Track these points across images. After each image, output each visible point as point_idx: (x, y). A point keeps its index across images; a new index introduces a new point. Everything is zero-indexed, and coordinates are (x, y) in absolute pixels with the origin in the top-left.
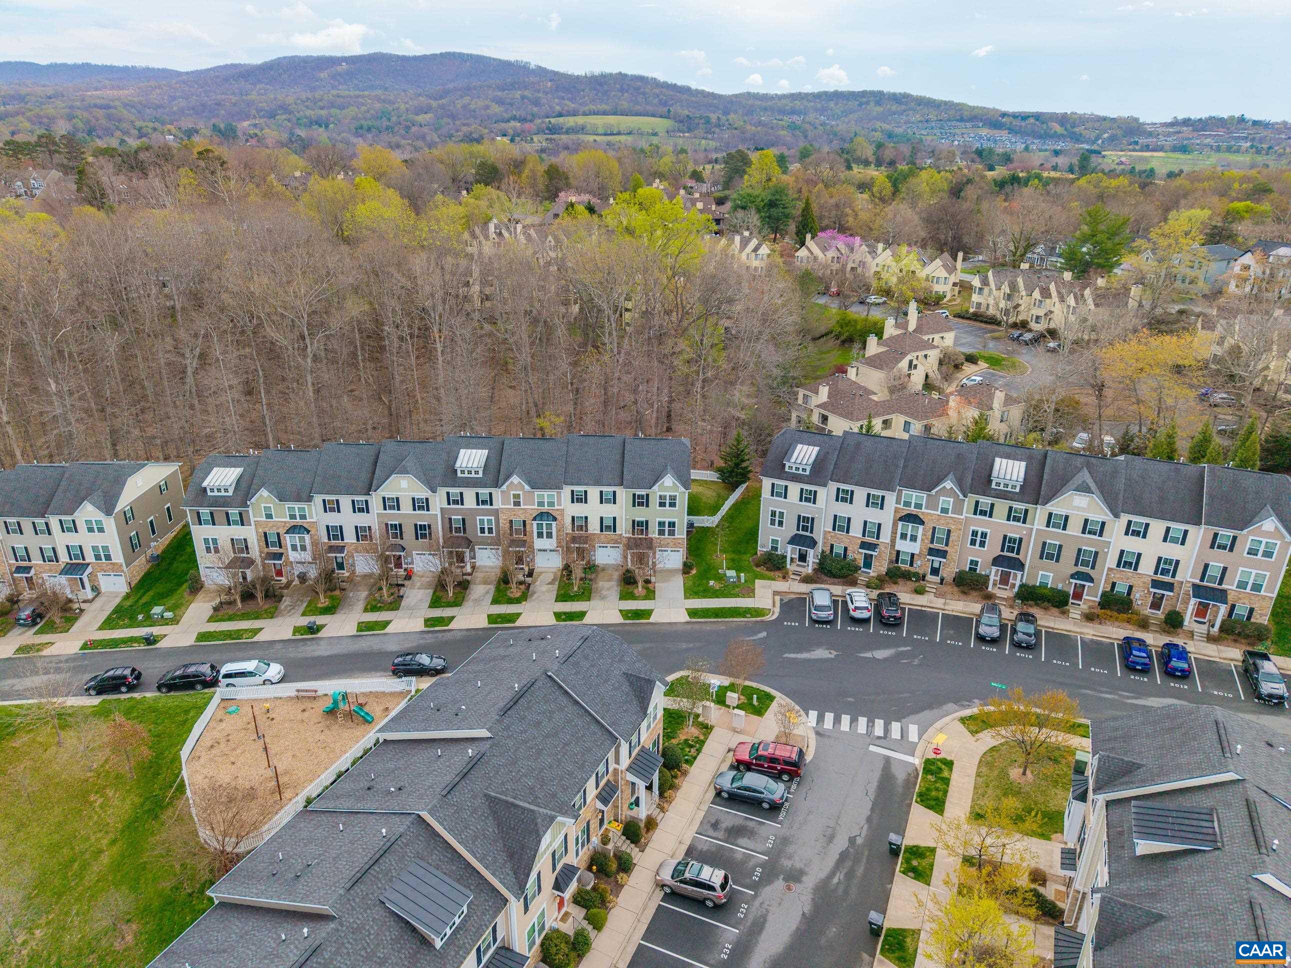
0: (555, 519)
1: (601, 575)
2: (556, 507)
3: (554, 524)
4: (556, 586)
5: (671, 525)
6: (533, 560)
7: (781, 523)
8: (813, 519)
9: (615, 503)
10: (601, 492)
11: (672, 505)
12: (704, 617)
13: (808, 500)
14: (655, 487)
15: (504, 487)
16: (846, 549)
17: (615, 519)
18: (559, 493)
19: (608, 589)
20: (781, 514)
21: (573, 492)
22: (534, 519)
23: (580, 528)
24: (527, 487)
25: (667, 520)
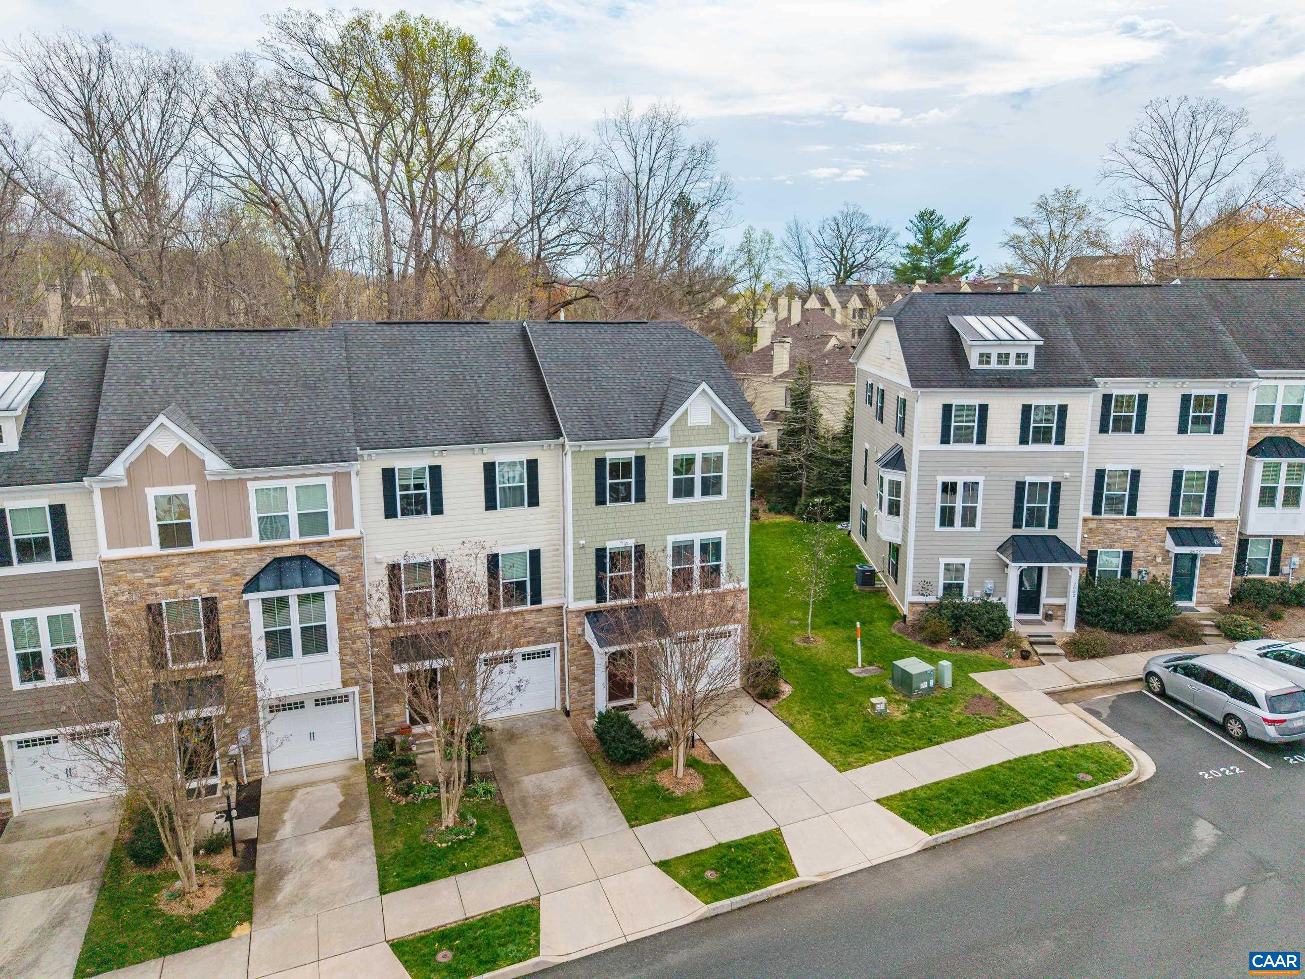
0: (331, 577)
1: (512, 752)
2: (334, 534)
3: (330, 591)
4: (365, 828)
5: (711, 549)
6: (252, 749)
7: (969, 518)
8: (1057, 486)
9: (534, 501)
10: (489, 468)
11: (711, 486)
12: (966, 816)
13: (1042, 436)
14: (664, 431)
15: (117, 469)
16: (1128, 557)
17: (535, 555)
18: (342, 481)
19: (567, 793)
20: (971, 488)
21: (388, 475)
22: (252, 585)
23: (419, 606)
24: (214, 463)
25: (697, 538)
